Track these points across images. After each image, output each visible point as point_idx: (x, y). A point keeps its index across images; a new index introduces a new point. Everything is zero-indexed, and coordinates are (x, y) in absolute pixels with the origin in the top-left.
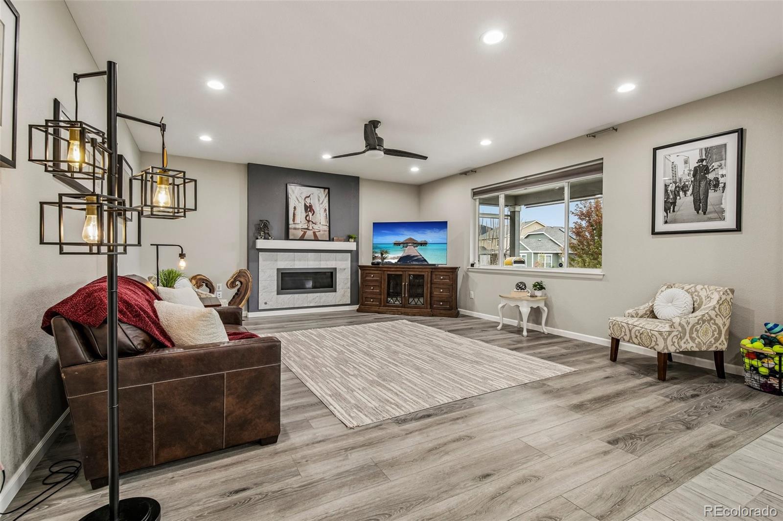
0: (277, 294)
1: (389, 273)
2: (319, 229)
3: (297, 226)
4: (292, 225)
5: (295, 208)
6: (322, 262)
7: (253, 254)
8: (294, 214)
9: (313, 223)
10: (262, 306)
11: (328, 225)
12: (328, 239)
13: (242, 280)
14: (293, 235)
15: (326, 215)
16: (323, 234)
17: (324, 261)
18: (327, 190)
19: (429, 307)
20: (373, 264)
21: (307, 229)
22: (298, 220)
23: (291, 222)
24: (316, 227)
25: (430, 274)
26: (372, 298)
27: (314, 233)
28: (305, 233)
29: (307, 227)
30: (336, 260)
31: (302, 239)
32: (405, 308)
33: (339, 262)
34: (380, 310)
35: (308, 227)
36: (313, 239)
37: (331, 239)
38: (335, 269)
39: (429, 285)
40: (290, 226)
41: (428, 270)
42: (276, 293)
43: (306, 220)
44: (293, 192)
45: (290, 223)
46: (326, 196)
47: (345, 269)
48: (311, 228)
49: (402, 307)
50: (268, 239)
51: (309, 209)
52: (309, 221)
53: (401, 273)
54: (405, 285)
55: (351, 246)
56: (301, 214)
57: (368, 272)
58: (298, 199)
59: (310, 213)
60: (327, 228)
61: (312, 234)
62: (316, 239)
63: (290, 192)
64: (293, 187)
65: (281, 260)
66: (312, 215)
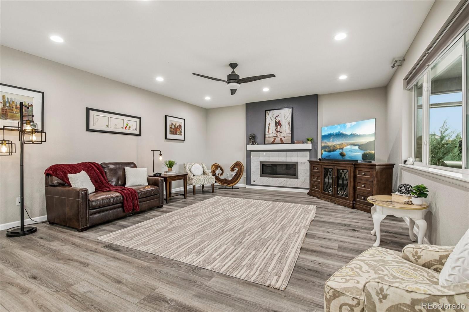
1: (325, 167)
2: (284, 136)
3: (270, 136)
4: (267, 135)
5: (269, 124)
6: (288, 158)
7: (248, 153)
8: (269, 128)
9: (280, 132)
10: (252, 183)
11: (291, 133)
12: (290, 142)
13: (238, 167)
14: (268, 141)
15: (290, 126)
16: (287, 139)
17: (289, 157)
18: (291, 108)
21: (277, 137)
22: (270, 132)
23: (267, 133)
24: (282, 135)
26: (316, 186)
27: (281, 139)
28: (275, 139)
29: (276, 135)
30: (298, 157)
31: (273, 143)
32: (334, 196)
33: (300, 158)
35: (277, 135)
36: (280, 142)
37: (292, 142)
40: (266, 136)
42: (260, 176)
43: (276, 131)
44: (269, 114)
45: (266, 134)
46: (290, 112)
47: (305, 163)
48: (279, 136)
50: (254, 144)
51: (278, 124)
52: (277, 132)
53: (332, 167)
55: (309, 146)
56: (273, 127)
57: (314, 165)
58: (271, 119)
59: (278, 126)
60: (290, 135)
61: (280, 140)
62: (282, 143)
63: (267, 115)
64: (268, 112)
65: (262, 157)
66: (280, 127)
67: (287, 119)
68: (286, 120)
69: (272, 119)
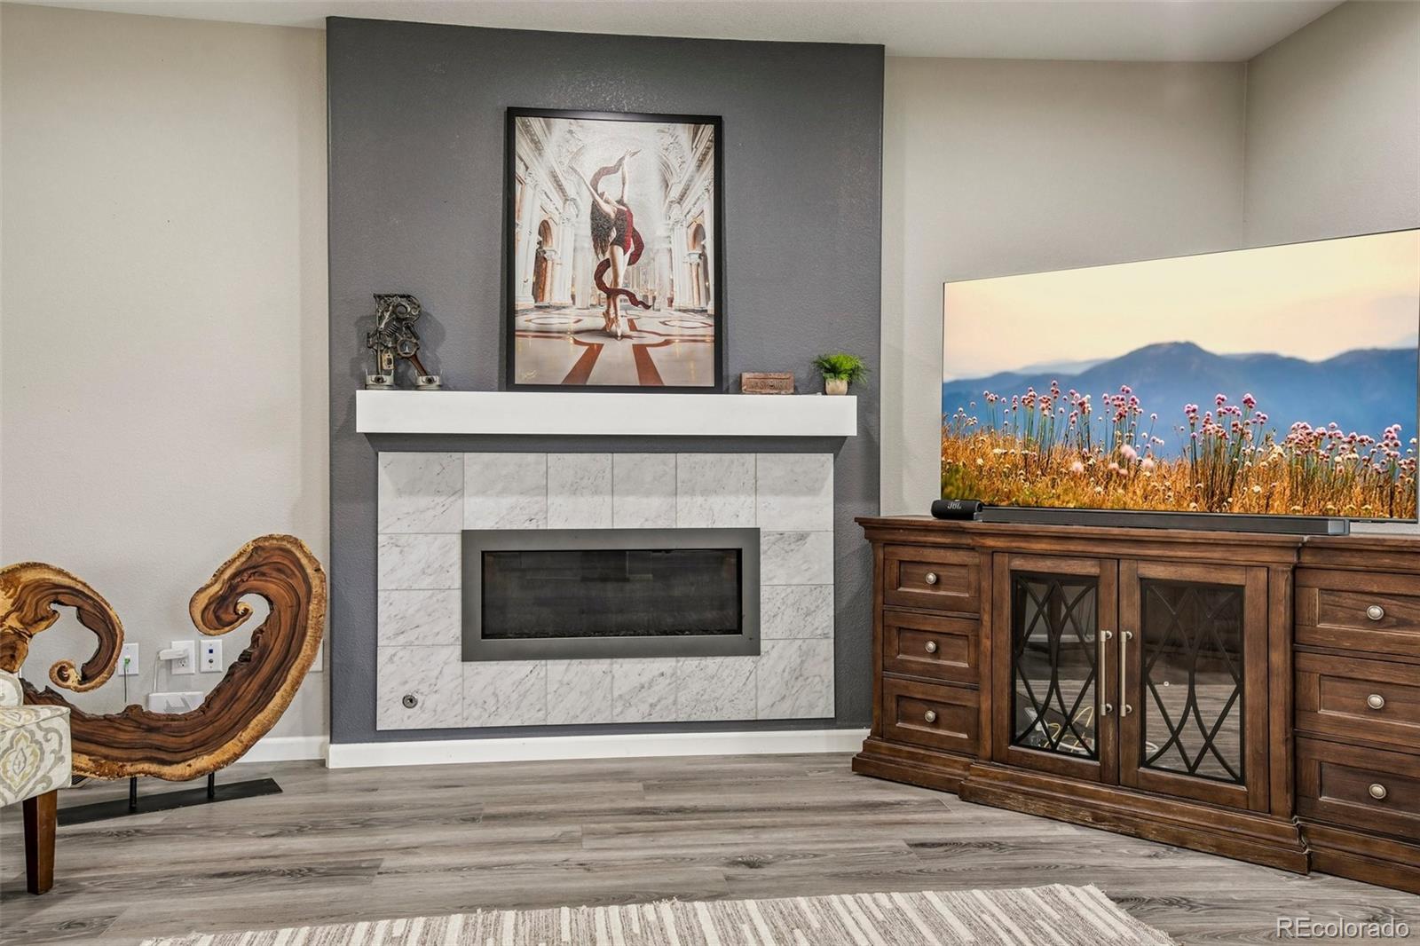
0: (466, 657)
1: (1018, 564)
2: (662, 329)
3: (554, 321)
4: (533, 315)
5: (544, 229)
8: (541, 261)
9: (634, 302)
10: (390, 715)
11: (711, 308)
12: (711, 384)
13: (272, 588)
14: (536, 363)
15: (703, 256)
16: (689, 357)
17: (694, 492)
18: (708, 131)
19: (1282, 800)
20: (938, 511)
21: (606, 333)
22: (557, 291)
23: (524, 298)
24: (647, 320)
25: (1282, 586)
26: (931, 704)
27: (640, 351)
28: (592, 353)
29: (601, 323)
30: (757, 490)
31: (577, 382)
32: (1117, 783)
33: (775, 502)
34: (975, 781)
35: (610, 321)
36: (634, 380)
37: (722, 383)
38: (754, 534)
39: (1279, 658)
40: (521, 322)
41: (1266, 556)
42: (458, 651)
43: (600, 284)
44: (537, 145)
45: (519, 306)
46: (701, 162)
47: (802, 537)
48: (622, 327)
49: (1101, 777)
50: (417, 388)
51: (614, 234)
52: (612, 293)
53: (1089, 568)
54: (1115, 643)
55: (837, 413)
56: (572, 261)
57: (908, 553)
58: (560, 187)
59: (619, 250)
60: (703, 327)
61: (631, 356)
62: (649, 383)
63: (523, 147)
64: (536, 124)
65: (483, 492)
66: (634, 259)
67: (688, 203)
68: (676, 212)
69: (571, 191)
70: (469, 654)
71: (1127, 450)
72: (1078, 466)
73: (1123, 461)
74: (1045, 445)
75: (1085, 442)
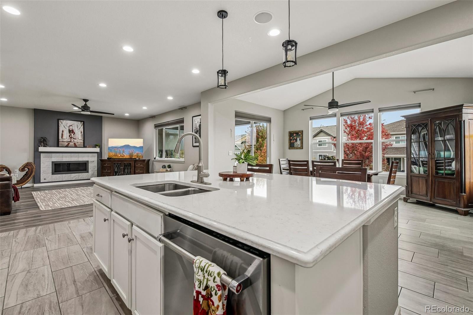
0: (52, 174)
1: (115, 163)
3: (64, 140)
5: (63, 131)
6: (80, 158)
7: (37, 154)
8: (62, 135)
10: (42, 180)
11: (83, 139)
12: (83, 147)
13: (29, 167)
14: (62, 144)
15: (82, 134)
16: (80, 144)
18: (82, 122)
20: (108, 159)
21: (71, 142)
23: (60, 138)
24: (75, 140)
25: (134, 163)
26: (107, 175)
27: (75, 144)
28: (69, 144)
29: (70, 141)
30: (88, 157)
31: (67, 146)
33: (91, 158)
36: (74, 146)
37: (84, 147)
38: (88, 161)
39: (133, 168)
40: (60, 140)
41: (133, 161)
42: (51, 174)
43: (70, 137)
44: (62, 123)
45: (60, 139)
46: (82, 126)
47: (94, 161)
48: (72, 141)
50: (46, 147)
51: (71, 132)
52: (71, 138)
53: (120, 162)
54: (122, 168)
55: (97, 150)
57: (104, 162)
58: (64, 127)
59: (72, 134)
60: (82, 141)
61: (73, 144)
63: (60, 123)
64: (62, 121)
65: (54, 157)
66: (74, 135)
67: (80, 129)
68: (79, 130)
69: (66, 127)
70: (53, 174)
71: (124, 154)
72: (119, 155)
73: (123, 155)
74: (116, 153)
75: (120, 153)
